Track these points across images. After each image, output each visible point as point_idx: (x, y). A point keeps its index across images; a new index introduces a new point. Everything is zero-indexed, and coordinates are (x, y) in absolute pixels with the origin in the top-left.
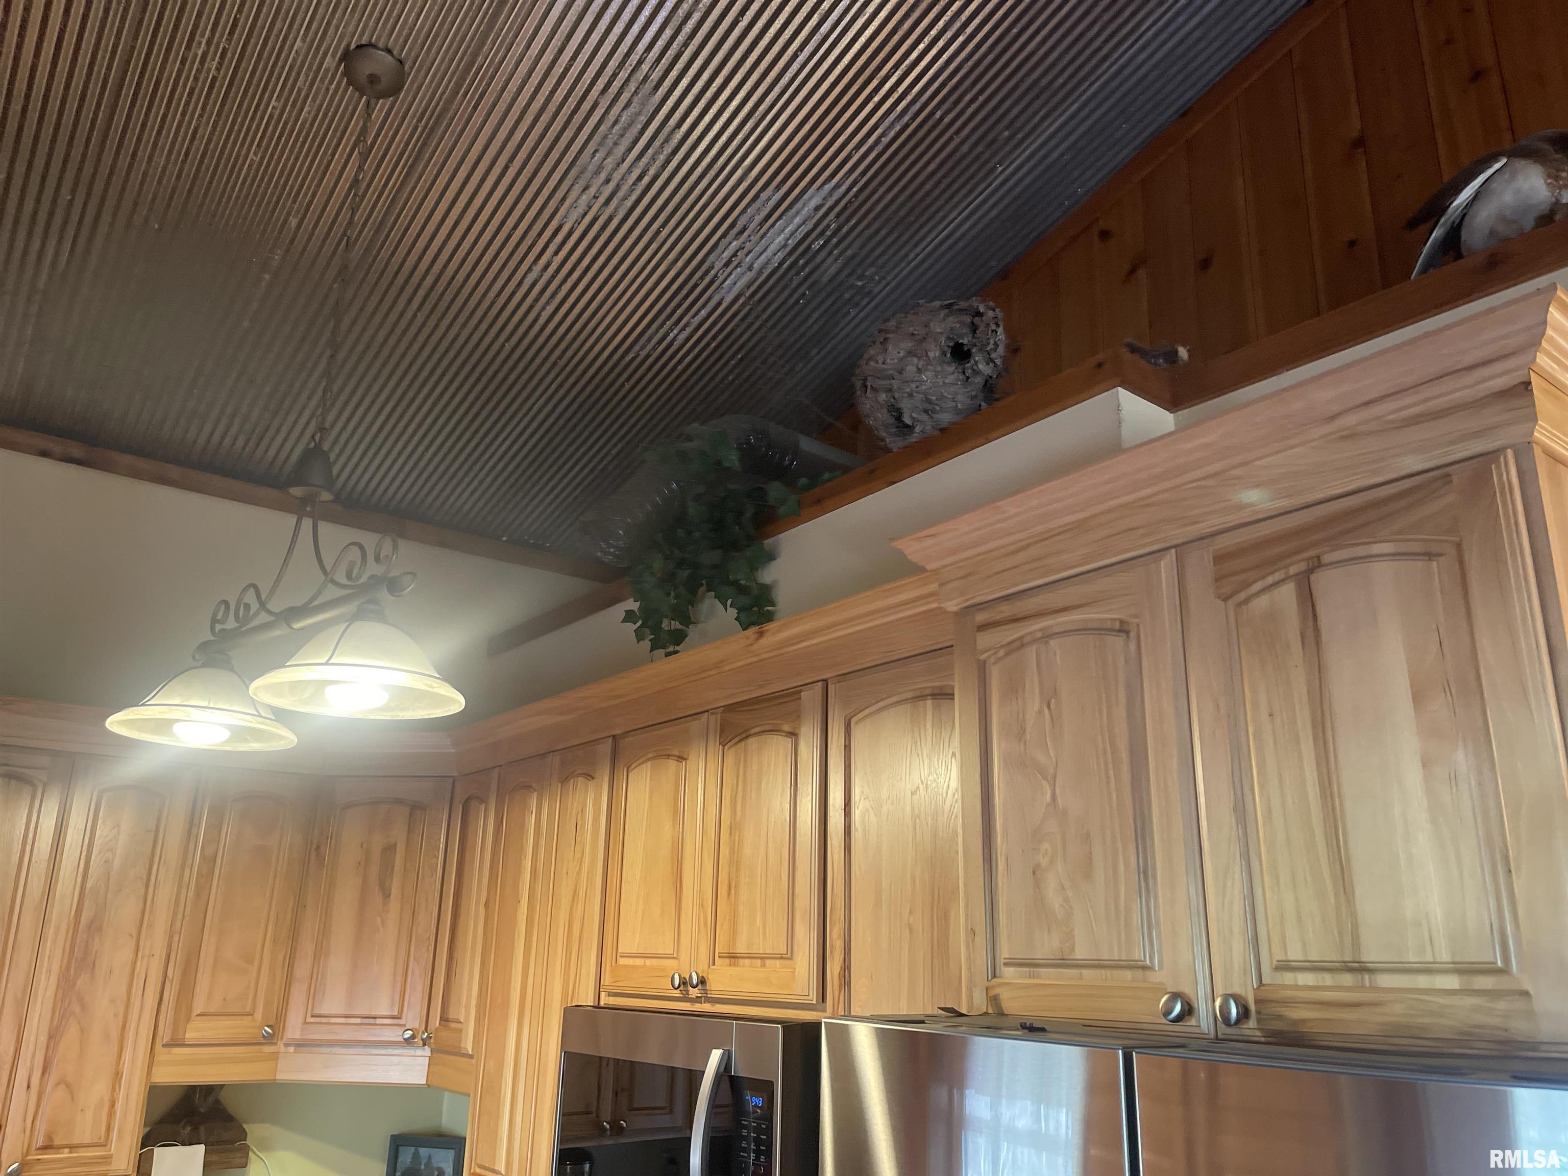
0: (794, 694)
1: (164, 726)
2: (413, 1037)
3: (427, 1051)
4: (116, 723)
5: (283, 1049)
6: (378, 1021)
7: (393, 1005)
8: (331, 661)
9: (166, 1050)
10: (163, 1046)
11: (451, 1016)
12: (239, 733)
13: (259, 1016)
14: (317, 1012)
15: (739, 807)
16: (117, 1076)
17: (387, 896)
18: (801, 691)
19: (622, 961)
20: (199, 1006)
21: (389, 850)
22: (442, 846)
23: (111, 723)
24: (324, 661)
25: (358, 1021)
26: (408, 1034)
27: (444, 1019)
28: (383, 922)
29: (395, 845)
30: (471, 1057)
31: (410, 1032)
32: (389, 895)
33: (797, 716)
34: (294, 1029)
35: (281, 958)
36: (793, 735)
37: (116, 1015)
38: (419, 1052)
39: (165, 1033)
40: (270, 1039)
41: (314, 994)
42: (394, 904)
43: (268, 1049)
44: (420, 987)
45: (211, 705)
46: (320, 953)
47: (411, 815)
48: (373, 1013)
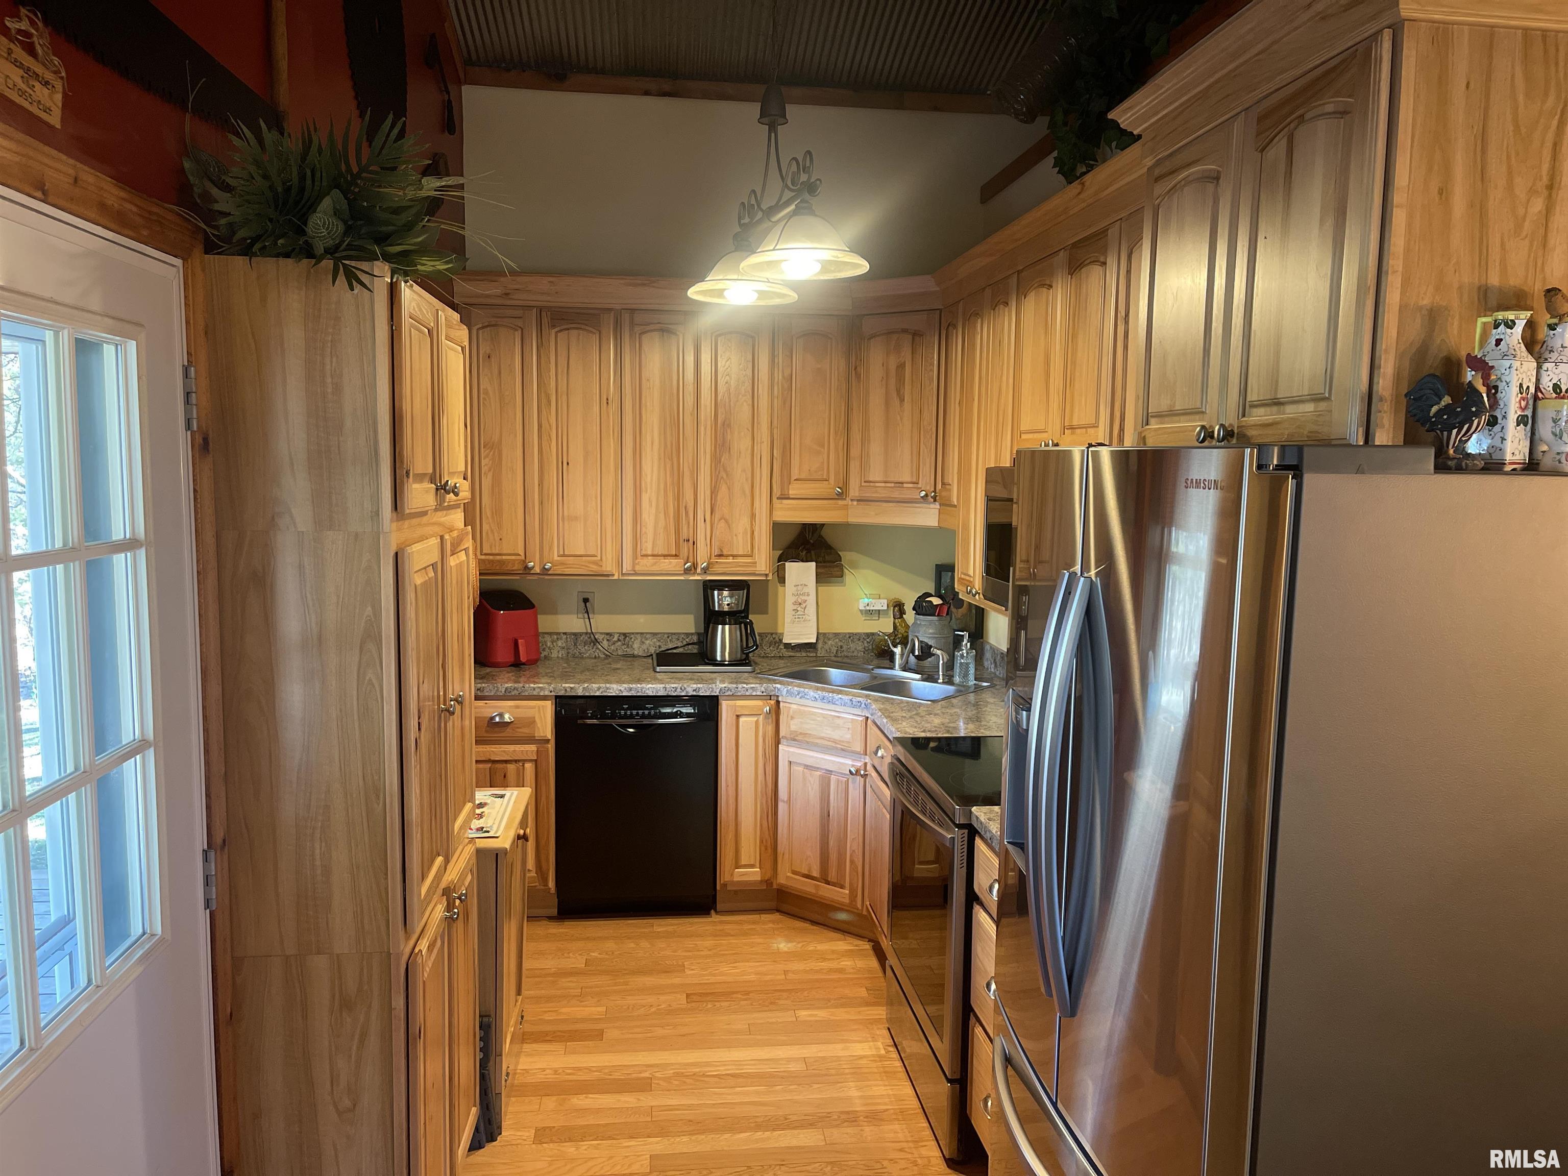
0: (1104, 232)
1: (720, 293)
2: (926, 495)
3: (937, 506)
4: (694, 292)
5: (850, 503)
6: (905, 485)
7: (912, 475)
8: (777, 247)
9: (779, 501)
10: (778, 498)
11: (946, 481)
12: (762, 294)
13: (832, 480)
14: (866, 479)
15: (1076, 319)
16: (753, 516)
17: (902, 400)
18: (1108, 229)
19: (1024, 436)
20: (795, 474)
21: (901, 367)
22: (936, 362)
23: (691, 293)
24: (772, 248)
25: (893, 485)
26: (923, 494)
27: (943, 484)
28: (901, 419)
29: (905, 362)
30: (955, 506)
31: (924, 492)
32: (904, 400)
33: (1104, 251)
34: (854, 491)
35: (841, 443)
36: (1104, 264)
37: (747, 480)
38: (932, 506)
39: (777, 492)
40: (841, 496)
41: (864, 466)
42: (907, 405)
43: (840, 502)
44: (928, 461)
45: (740, 278)
46: (865, 440)
47: (913, 339)
48: (901, 480)
